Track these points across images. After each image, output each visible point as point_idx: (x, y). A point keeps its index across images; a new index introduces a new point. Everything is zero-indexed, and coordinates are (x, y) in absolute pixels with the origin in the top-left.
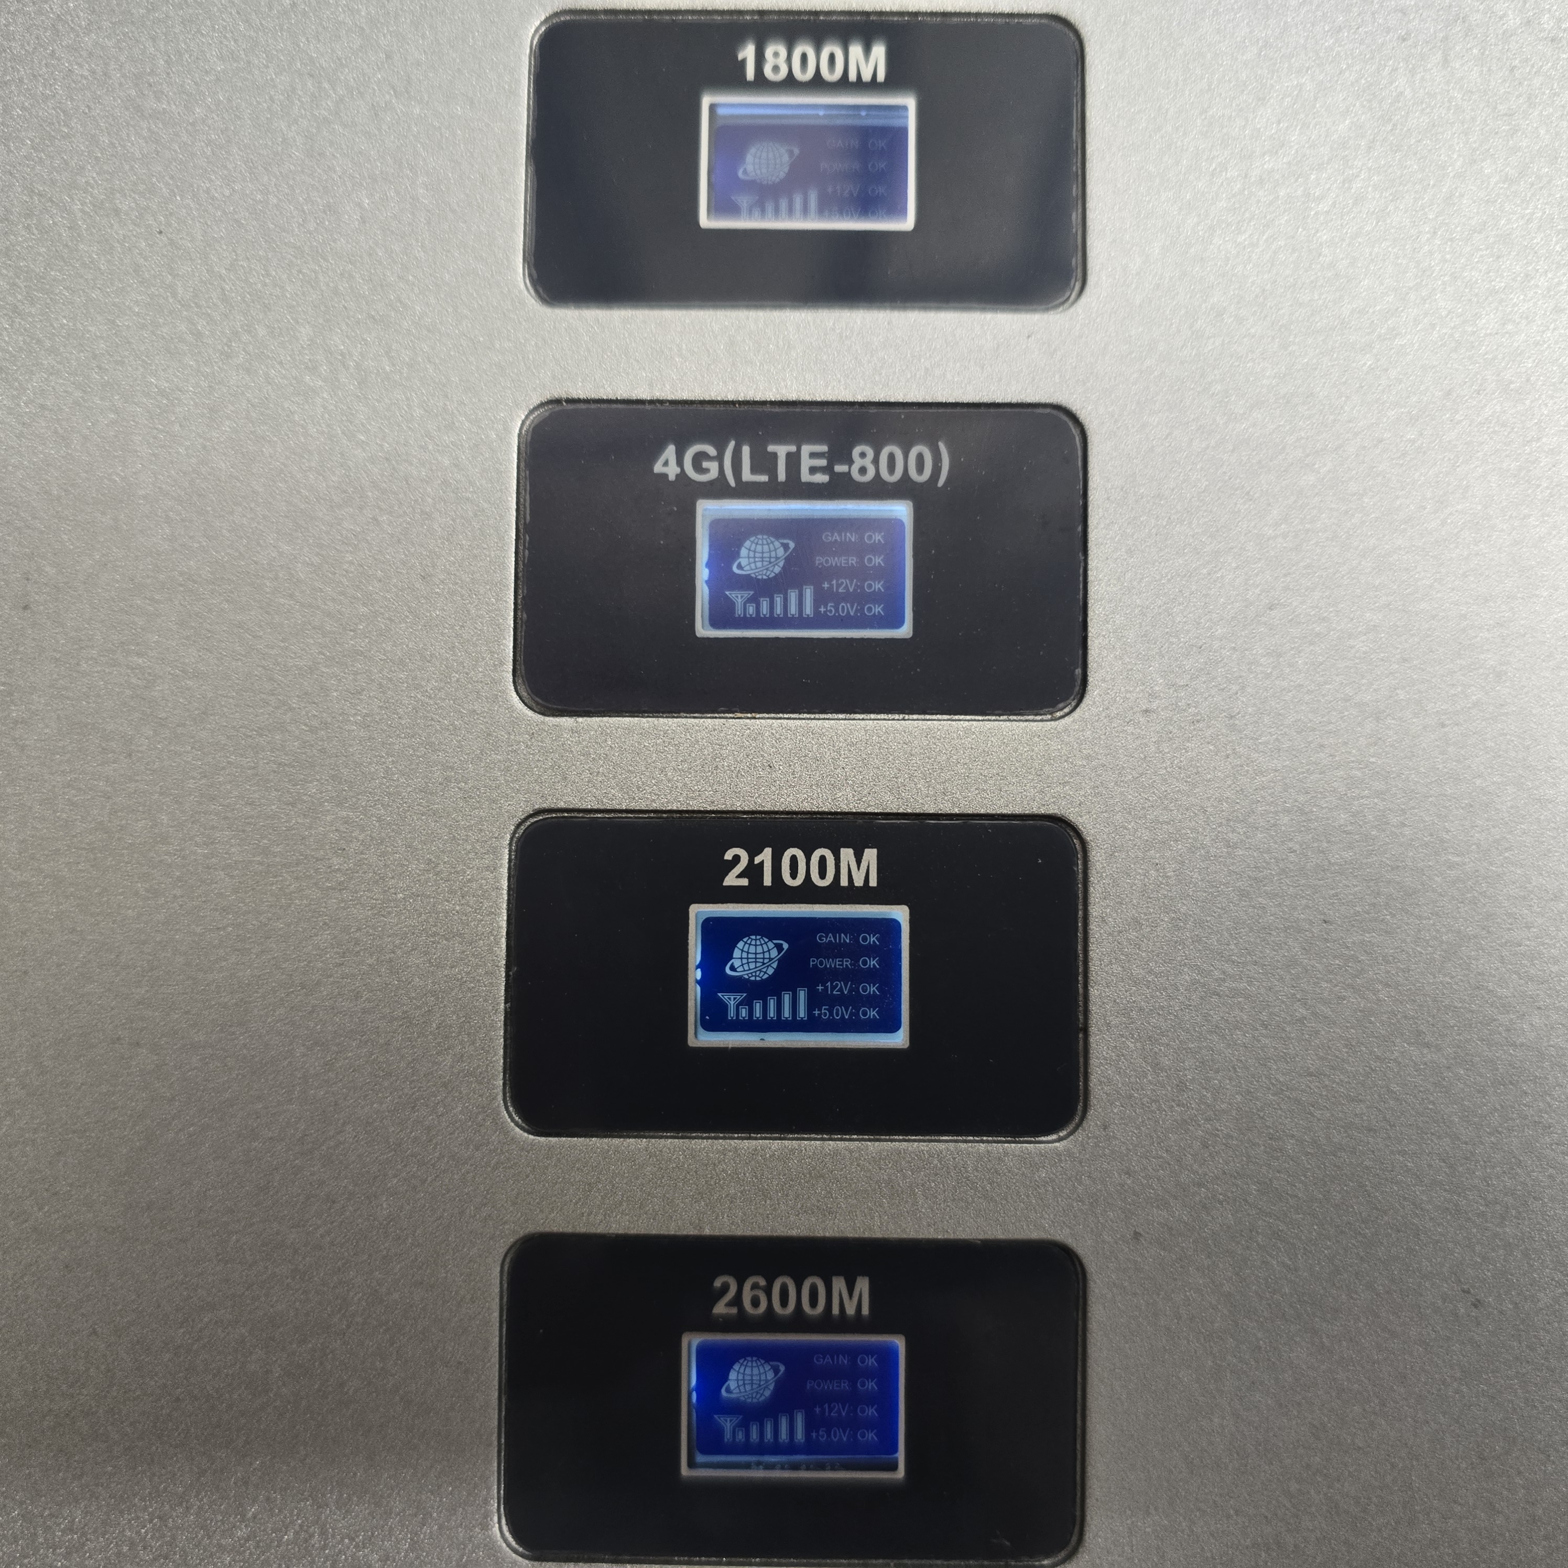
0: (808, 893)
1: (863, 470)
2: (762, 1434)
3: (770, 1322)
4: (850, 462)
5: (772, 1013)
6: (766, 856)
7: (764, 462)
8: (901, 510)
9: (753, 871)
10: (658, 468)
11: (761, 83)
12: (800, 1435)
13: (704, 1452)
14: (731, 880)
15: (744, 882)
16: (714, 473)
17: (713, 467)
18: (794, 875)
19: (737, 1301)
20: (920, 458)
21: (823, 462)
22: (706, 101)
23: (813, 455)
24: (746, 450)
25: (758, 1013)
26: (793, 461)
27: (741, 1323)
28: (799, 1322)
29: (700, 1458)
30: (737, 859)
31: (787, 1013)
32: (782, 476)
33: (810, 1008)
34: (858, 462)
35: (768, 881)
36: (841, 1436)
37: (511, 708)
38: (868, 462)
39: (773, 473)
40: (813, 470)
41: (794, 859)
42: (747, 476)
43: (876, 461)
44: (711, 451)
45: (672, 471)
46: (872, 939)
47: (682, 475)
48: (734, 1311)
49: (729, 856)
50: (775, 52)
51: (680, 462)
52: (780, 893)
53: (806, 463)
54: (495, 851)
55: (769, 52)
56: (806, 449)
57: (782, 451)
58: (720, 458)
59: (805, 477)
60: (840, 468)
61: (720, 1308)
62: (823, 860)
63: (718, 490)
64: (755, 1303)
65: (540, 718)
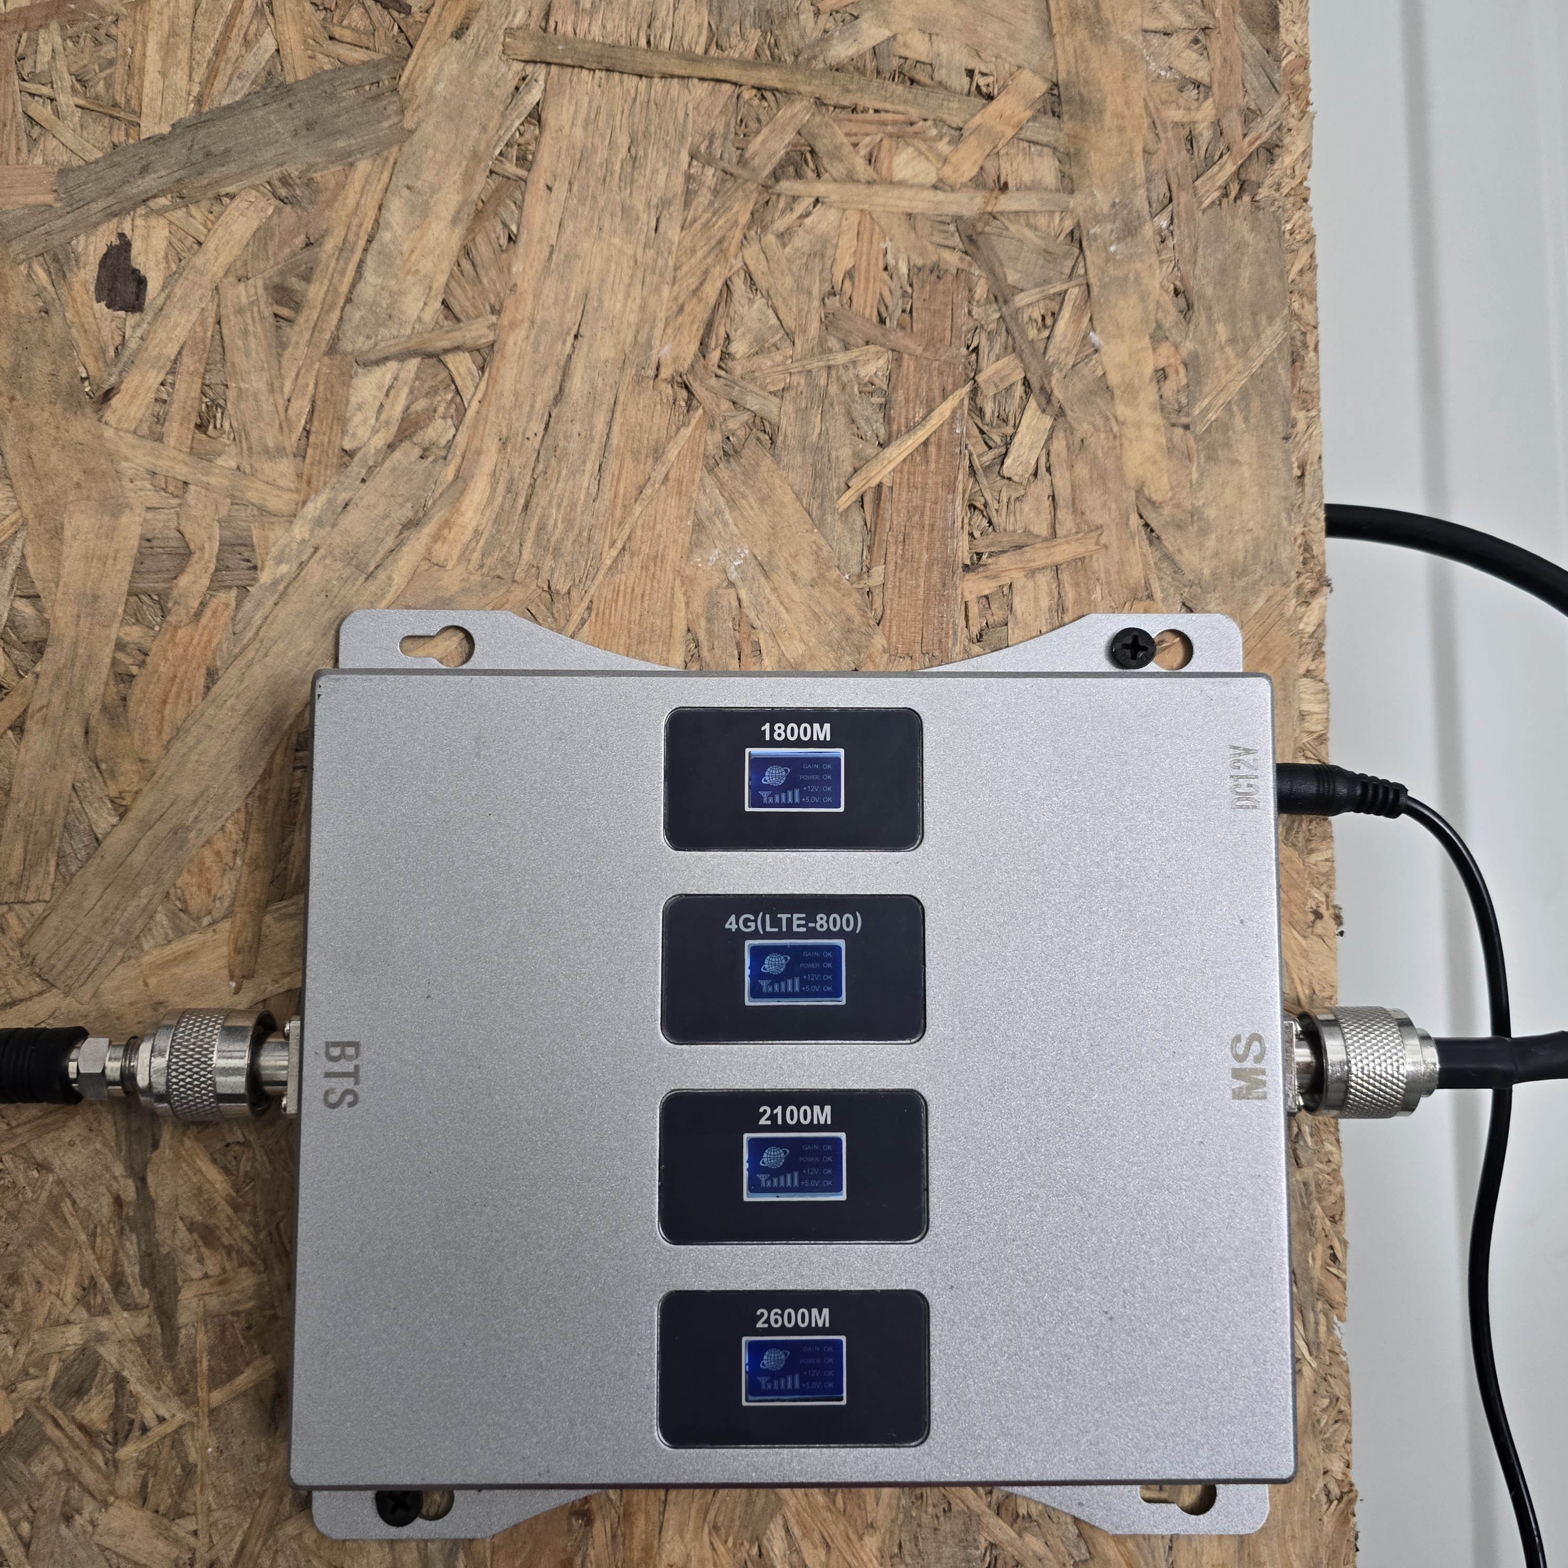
0: (799, 1127)
1: (822, 926)
2: (779, 1384)
3: (783, 1330)
4: (816, 922)
5: (782, 1184)
6: (779, 1110)
7: (776, 922)
8: (841, 943)
9: (773, 1117)
10: (727, 926)
11: (773, 743)
12: (797, 1385)
13: (753, 1395)
14: (763, 1122)
15: (769, 1122)
16: (753, 928)
17: (753, 924)
18: (792, 1119)
19: (767, 1321)
20: (848, 920)
21: (803, 922)
22: (748, 750)
23: (799, 919)
24: (768, 916)
25: (775, 1184)
26: (790, 921)
27: (770, 1331)
28: (796, 1330)
29: (750, 1398)
30: (765, 1111)
31: (789, 1184)
32: (784, 929)
33: (800, 1181)
34: (820, 922)
35: (780, 1122)
36: (816, 1385)
37: (661, 1042)
38: (823, 922)
39: (780, 928)
40: (799, 926)
41: (792, 1111)
42: (768, 929)
43: (827, 922)
44: (752, 918)
45: (734, 927)
46: (829, 1148)
47: (738, 929)
48: (766, 1326)
49: (761, 1110)
50: (779, 728)
51: (737, 923)
52: (786, 1127)
53: (795, 922)
54: (653, 1111)
55: (776, 727)
56: (795, 916)
57: (784, 917)
58: (755, 921)
59: (795, 929)
60: (811, 925)
61: (760, 1325)
62: (805, 1111)
63: (755, 935)
64: (776, 1321)
65: (673, 1046)
